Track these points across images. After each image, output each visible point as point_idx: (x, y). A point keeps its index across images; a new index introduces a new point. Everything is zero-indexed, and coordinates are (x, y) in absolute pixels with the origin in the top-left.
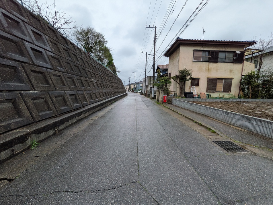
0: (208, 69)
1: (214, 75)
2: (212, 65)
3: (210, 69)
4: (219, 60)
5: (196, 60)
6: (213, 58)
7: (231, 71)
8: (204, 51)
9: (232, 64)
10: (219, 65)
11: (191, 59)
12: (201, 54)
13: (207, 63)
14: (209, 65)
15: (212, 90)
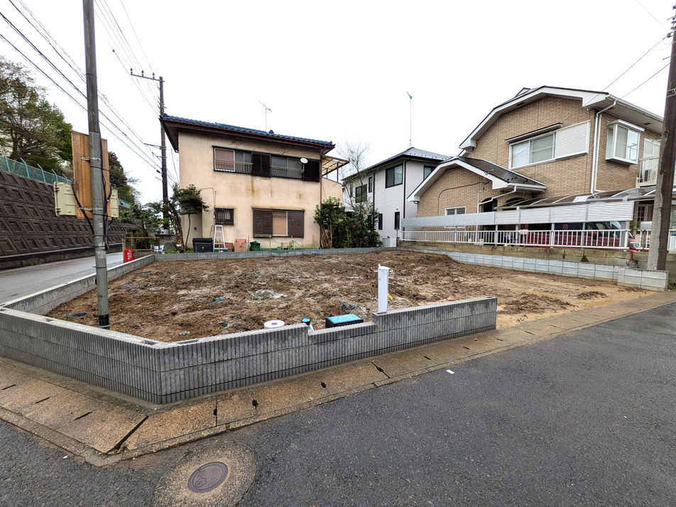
0: (253, 190)
1: (266, 202)
2: (260, 182)
3: (255, 189)
4: (273, 172)
5: (219, 168)
6: (260, 167)
7: (300, 196)
8: (237, 151)
9: (300, 183)
10: (274, 181)
11: (209, 166)
12: (233, 158)
13: (249, 177)
14: (252, 182)
15: (264, 233)
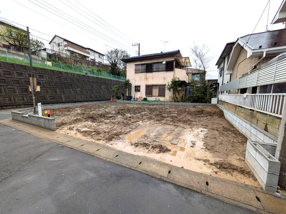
0: (146, 78)
1: (151, 82)
2: (149, 75)
3: (147, 78)
4: (154, 70)
5: (137, 71)
6: (149, 69)
7: (164, 78)
8: (142, 64)
9: (165, 72)
10: (154, 73)
11: (134, 71)
12: (140, 67)
13: (145, 73)
14: (146, 75)
15: (149, 95)
